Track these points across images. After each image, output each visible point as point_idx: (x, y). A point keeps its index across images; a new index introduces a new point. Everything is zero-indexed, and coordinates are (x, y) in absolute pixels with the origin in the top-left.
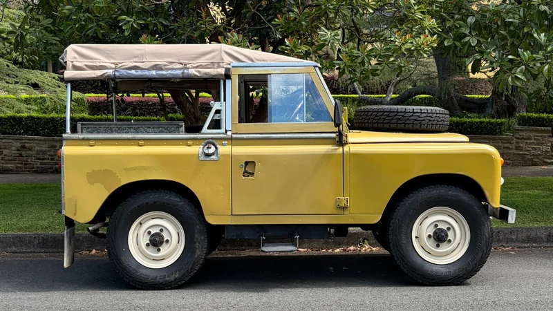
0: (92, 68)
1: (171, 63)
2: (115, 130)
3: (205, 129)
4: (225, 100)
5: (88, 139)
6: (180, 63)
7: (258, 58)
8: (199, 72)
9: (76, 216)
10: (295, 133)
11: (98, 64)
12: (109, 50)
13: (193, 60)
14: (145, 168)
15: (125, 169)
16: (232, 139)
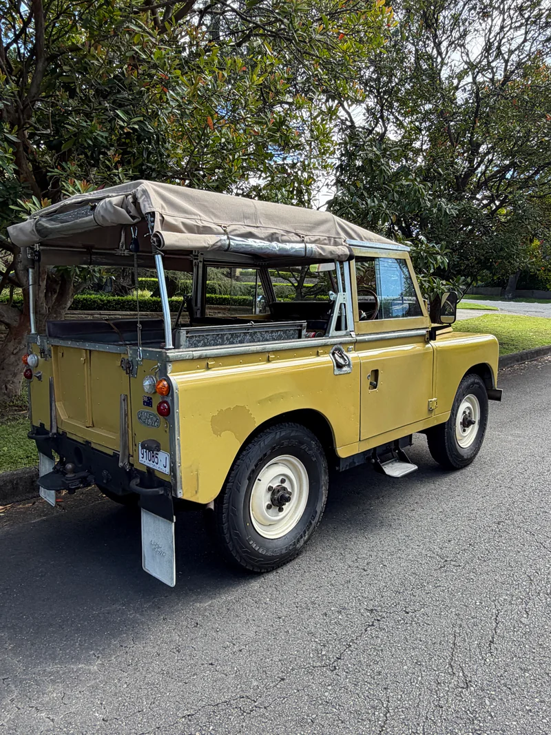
0: (191, 229)
1: (288, 232)
2: (228, 339)
3: (332, 331)
4: (344, 291)
5: (207, 358)
6: (297, 234)
7: (365, 236)
8: (322, 249)
9: (198, 495)
10: (394, 332)
11: (200, 224)
12: (207, 201)
13: (309, 231)
14: (282, 396)
15: (260, 402)
16: (356, 342)
